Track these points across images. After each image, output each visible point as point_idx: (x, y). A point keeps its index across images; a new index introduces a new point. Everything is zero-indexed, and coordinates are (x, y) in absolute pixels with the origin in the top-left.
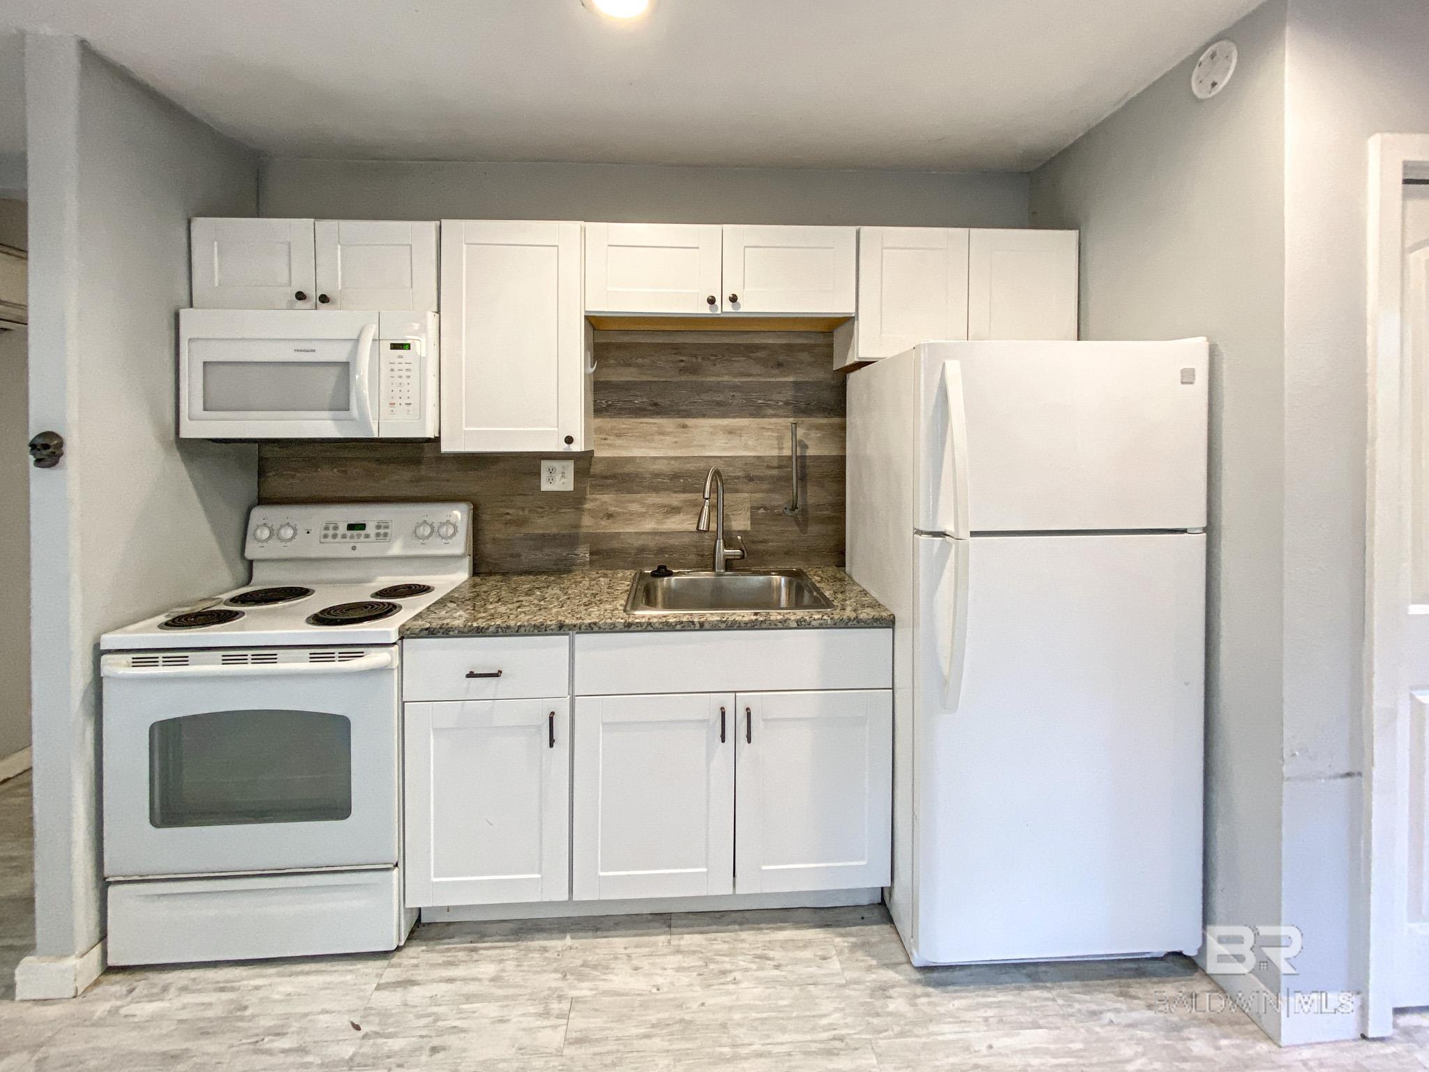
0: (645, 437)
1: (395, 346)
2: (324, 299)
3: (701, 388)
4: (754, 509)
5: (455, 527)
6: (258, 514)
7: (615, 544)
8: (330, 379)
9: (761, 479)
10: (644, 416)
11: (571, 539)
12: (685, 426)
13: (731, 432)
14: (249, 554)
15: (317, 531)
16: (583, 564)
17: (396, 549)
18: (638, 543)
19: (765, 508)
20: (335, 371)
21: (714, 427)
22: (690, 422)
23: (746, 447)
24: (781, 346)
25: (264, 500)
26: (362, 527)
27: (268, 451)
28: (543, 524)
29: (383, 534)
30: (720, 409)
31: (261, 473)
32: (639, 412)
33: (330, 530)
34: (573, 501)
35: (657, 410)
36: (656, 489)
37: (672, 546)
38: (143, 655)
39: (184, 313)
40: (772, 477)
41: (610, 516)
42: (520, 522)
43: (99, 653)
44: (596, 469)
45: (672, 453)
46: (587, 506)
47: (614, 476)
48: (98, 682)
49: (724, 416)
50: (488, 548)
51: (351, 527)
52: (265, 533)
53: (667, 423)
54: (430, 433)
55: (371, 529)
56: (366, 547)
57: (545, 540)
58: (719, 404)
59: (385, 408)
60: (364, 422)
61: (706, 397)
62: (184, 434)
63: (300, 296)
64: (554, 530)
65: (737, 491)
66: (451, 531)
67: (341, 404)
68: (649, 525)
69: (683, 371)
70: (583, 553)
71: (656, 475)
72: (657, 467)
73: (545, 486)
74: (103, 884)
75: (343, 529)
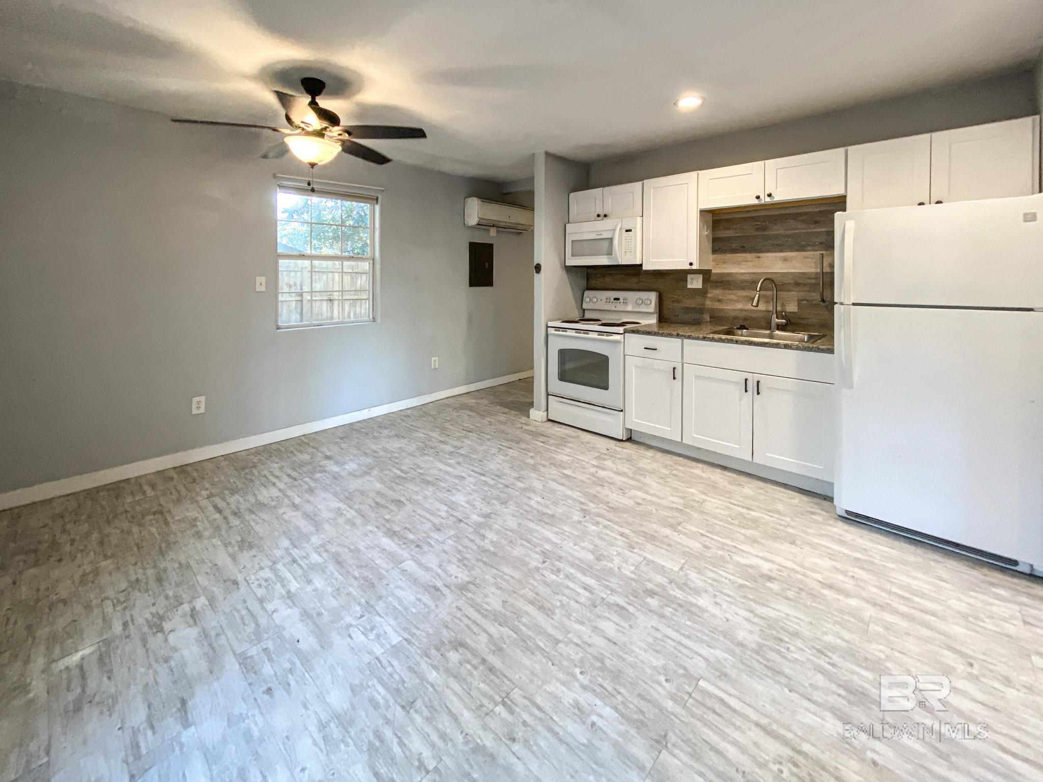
0: (739, 263)
1: (627, 231)
2: (605, 216)
3: (767, 238)
4: (800, 301)
5: (651, 301)
6: (587, 293)
7: (722, 314)
8: (606, 244)
9: (805, 285)
10: (737, 253)
11: (701, 311)
12: (759, 257)
13: (785, 260)
14: (585, 306)
15: (604, 300)
16: (707, 322)
17: (629, 308)
18: (734, 314)
19: (807, 301)
20: (608, 241)
21: (776, 257)
22: (761, 255)
23: (794, 267)
24: (816, 212)
25: (589, 288)
26: (618, 299)
27: (590, 271)
28: (689, 303)
29: (625, 303)
30: (780, 248)
31: (588, 280)
32: (734, 251)
33: (608, 300)
34: (702, 293)
35: (743, 250)
36: (743, 289)
37: (751, 317)
38: (557, 328)
39: (567, 225)
40: (811, 284)
41: (719, 301)
42: (678, 301)
43: (547, 327)
44: (713, 278)
45: (751, 271)
46: (709, 295)
47: (721, 282)
48: (547, 335)
49: (781, 251)
50: (665, 312)
51: (615, 299)
52: (588, 300)
53: (748, 256)
54: (638, 262)
55: (621, 300)
56: (620, 307)
57: (688, 310)
58: (777, 245)
59: (623, 253)
60: (617, 259)
61: (771, 242)
62: (567, 264)
63: (598, 216)
64: (693, 306)
65: (789, 291)
66: (649, 302)
67: (610, 253)
68: (739, 306)
69: (758, 229)
70: (707, 317)
71: (743, 282)
72: (742, 278)
73: (689, 286)
74: (548, 395)
75: (612, 300)
